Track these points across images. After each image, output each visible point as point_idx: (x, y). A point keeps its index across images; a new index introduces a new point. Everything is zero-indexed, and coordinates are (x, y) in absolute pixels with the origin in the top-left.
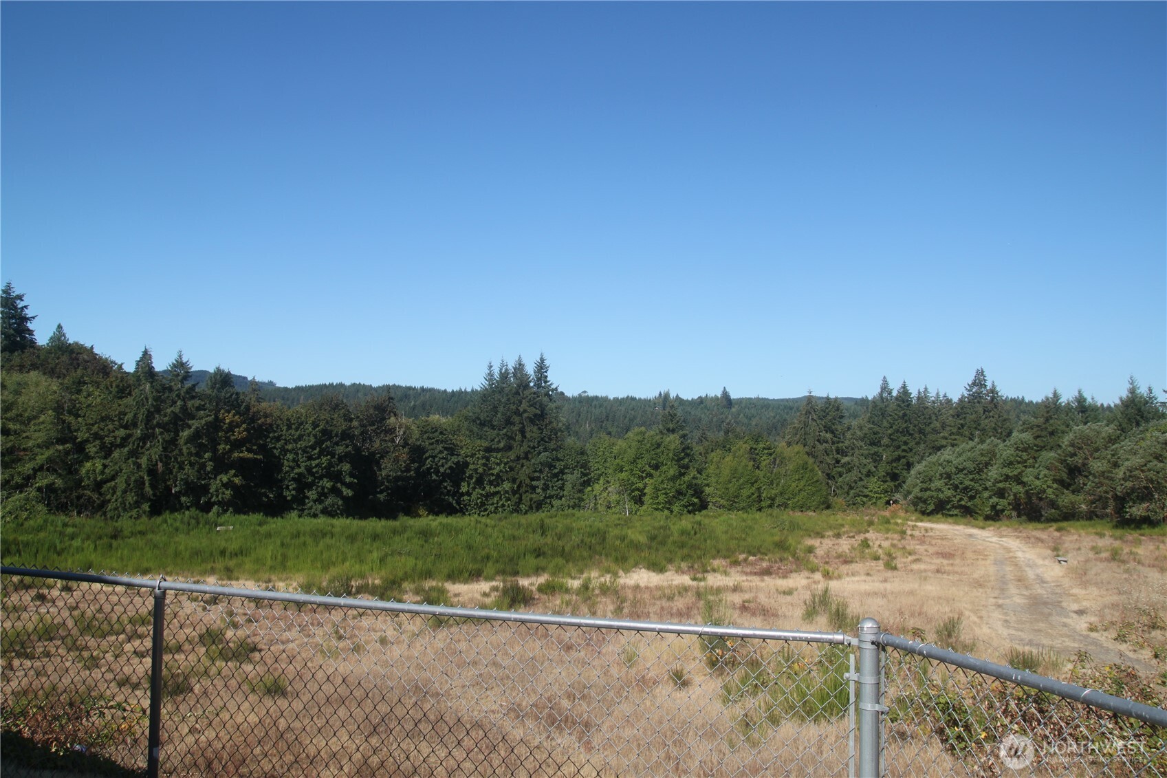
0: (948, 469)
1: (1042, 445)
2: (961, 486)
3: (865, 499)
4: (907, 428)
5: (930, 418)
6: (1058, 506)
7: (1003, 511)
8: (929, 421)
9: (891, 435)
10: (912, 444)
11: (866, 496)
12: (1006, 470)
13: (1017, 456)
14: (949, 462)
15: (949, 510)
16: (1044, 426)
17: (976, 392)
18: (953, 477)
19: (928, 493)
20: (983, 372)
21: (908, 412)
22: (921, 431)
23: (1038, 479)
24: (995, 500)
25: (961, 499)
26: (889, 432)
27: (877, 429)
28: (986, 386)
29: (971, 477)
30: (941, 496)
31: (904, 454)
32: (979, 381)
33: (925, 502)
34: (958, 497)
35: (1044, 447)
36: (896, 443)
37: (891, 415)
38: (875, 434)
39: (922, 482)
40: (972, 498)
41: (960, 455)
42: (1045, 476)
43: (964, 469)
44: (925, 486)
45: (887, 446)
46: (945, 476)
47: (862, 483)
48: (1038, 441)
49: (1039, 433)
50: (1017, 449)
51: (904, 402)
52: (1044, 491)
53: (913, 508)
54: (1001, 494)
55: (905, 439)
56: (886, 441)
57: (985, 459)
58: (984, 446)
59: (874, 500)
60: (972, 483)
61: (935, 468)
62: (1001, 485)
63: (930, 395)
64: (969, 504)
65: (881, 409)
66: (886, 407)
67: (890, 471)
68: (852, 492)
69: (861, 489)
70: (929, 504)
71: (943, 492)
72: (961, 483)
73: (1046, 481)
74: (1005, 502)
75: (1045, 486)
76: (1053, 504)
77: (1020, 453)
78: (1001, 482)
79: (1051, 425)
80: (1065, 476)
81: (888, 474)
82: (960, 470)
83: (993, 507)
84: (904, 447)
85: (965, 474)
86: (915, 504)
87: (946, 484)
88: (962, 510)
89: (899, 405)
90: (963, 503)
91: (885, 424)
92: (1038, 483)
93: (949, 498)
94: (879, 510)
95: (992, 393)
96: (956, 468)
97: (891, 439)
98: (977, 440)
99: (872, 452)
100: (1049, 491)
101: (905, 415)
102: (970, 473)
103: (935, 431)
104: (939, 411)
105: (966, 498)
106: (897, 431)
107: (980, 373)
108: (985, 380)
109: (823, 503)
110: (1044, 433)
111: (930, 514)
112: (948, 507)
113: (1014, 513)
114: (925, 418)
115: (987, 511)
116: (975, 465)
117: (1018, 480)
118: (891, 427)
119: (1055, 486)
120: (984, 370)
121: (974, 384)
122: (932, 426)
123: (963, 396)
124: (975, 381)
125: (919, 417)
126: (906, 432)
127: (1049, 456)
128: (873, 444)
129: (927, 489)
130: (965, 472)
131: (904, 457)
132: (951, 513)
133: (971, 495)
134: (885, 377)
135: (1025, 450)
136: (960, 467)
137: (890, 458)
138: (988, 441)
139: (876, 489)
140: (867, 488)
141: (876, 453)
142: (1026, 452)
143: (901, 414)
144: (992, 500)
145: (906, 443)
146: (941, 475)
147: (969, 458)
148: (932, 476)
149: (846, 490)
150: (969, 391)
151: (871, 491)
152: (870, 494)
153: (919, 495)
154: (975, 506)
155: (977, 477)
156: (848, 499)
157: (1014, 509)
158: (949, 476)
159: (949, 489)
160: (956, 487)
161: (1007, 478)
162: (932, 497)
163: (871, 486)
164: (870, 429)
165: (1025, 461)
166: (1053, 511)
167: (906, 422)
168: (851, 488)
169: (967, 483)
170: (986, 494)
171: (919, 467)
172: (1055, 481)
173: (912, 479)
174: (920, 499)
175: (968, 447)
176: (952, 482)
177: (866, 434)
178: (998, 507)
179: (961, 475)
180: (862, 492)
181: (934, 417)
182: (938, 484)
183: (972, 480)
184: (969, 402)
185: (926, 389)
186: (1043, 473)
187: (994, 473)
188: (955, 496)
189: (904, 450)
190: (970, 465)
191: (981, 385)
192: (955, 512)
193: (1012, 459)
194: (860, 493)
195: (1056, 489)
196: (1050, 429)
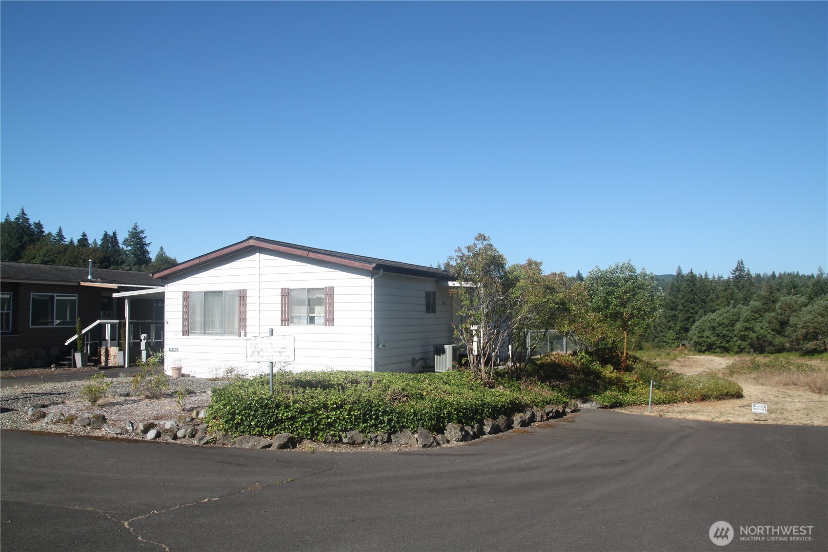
0: (713, 324)
1: (768, 308)
2: (721, 334)
3: (664, 344)
4: (694, 298)
5: (708, 292)
6: (773, 344)
7: (744, 348)
8: (708, 294)
9: (683, 303)
10: (697, 309)
11: (665, 342)
12: (746, 324)
13: (752, 315)
14: (714, 320)
15: (715, 349)
16: (768, 297)
17: (738, 275)
18: (716, 329)
19: (702, 339)
20: (742, 262)
21: (694, 289)
22: (703, 301)
23: (762, 328)
24: (739, 342)
25: (721, 342)
26: (682, 301)
27: (674, 299)
28: (744, 271)
29: (727, 329)
30: (709, 341)
31: (692, 315)
32: (740, 268)
33: (700, 344)
34: (720, 341)
35: (769, 310)
36: (686, 309)
37: (683, 291)
38: (673, 303)
39: (698, 333)
40: (728, 341)
41: (720, 315)
42: (767, 327)
43: (723, 324)
44: (700, 335)
45: (681, 310)
46: (712, 328)
47: (662, 334)
48: (764, 307)
49: (766, 302)
50: (752, 311)
51: (691, 282)
52: (766, 336)
53: (694, 349)
54: (743, 338)
55: (692, 305)
56: (680, 307)
57: (735, 317)
58: (736, 310)
59: (670, 344)
60: (728, 333)
61: (706, 324)
62: (742, 333)
63: (709, 277)
64: (727, 345)
65: (677, 287)
66: (680, 285)
67: (683, 326)
68: (656, 339)
69: (662, 337)
70: (703, 346)
71: (710, 338)
72: (721, 333)
73: (767, 330)
74: (746, 343)
75: (766, 333)
76: (771, 343)
77: (754, 314)
78: (742, 331)
79: (773, 297)
80: (778, 327)
81: (682, 328)
82: (721, 325)
83: (739, 347)
84: (691, 311)
85: (724, 327)
86: (695, 346)
87: (713, 334)
88: (723, 349)
89: (688, 284)
90: (723, 345)
91: (680, 296)
92: (762, 331)
93: (714, 341)
94: (673, 350)
95: (748, 275)
96: (718, 323)
97: (684, 306)
98: (731, 306)
99: (672, 314)
100: (769, 336)
101: (692, 290)
102: (727, 326)
103: (712, 300)
104: (715, 287)
105: (724, 342)
106: (687, 301)
107: (741, 263)
108: (744, 267)
109: (637, 346)
110: (769, 302)
111: (704, 352)
112: (714, 347)
113: (752, 350)
114: (705, 293)
115: (736, 349)
116: (729, 322)
117: (752, 329)
118: (683, 298)
119: (772, 333)
120: (743, 261)
121: (737, 270)
122: (710, 297)
123: (729, 277)
124: (737, 268)
125: (701, 291)
126: (693, 301)
127: (770, 315)
128: (672, 309)
129: (701, 337)
130: (723, 326)
131: (692, 317)
132: (716, 351)
133: (727, 340)
134: (679, 267)
135: (757, 312)
136: (720, 323)
137: (683, 319)
138: (738, 306)
139: (671, 337)
140: (666, 337)
141: (674, 315)
142: (757, 313)
143: (689, 290)
144: (738, 343)
145: (693, 308)
146: (709, 328)
147: (726, 317)
148: (704, 329)
149: (652, 338)
150: (733, 274)
151: (668, 339)
152: (667, 340)
153: (697, 340)
154: (729, 346)
155: (731, 328)
156: (654, 344)
157: (751, 347)
158: (714, 328)
159: (714, 336)
160: (718, 335)
161: (746, 329)
162: (705, 342)
163: (668, 336)
164: (670, 300)
165: (757, 319)
166: (772, 347)
167: (693, 295)
168: (656, 337)
169: (725, 332)
170: (735, 339)
171: (697, 323)
172: (773, 330)
173: (693, 331)
174: (697, 343)
175: (726, 310)
176: (716, 332)
177: (667, 303)
178: (742, 346)
179: (721, 328)
180: (663, 339)
181: (711, 292)
182: (707, 333)
183: (727, 331)
184: (734, 282)
185: (706, 273)
186: (765, 325)
187: (738, 326)
188: (718, 341)
189: (692, 313)
190: (726, 321)
191: (742, 270)
192: (718, 350)
193: (749, 317)
194: (661, 340)
195: (773, 335)
196: (772, 299)
